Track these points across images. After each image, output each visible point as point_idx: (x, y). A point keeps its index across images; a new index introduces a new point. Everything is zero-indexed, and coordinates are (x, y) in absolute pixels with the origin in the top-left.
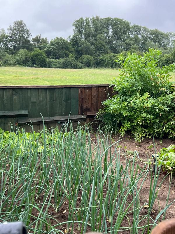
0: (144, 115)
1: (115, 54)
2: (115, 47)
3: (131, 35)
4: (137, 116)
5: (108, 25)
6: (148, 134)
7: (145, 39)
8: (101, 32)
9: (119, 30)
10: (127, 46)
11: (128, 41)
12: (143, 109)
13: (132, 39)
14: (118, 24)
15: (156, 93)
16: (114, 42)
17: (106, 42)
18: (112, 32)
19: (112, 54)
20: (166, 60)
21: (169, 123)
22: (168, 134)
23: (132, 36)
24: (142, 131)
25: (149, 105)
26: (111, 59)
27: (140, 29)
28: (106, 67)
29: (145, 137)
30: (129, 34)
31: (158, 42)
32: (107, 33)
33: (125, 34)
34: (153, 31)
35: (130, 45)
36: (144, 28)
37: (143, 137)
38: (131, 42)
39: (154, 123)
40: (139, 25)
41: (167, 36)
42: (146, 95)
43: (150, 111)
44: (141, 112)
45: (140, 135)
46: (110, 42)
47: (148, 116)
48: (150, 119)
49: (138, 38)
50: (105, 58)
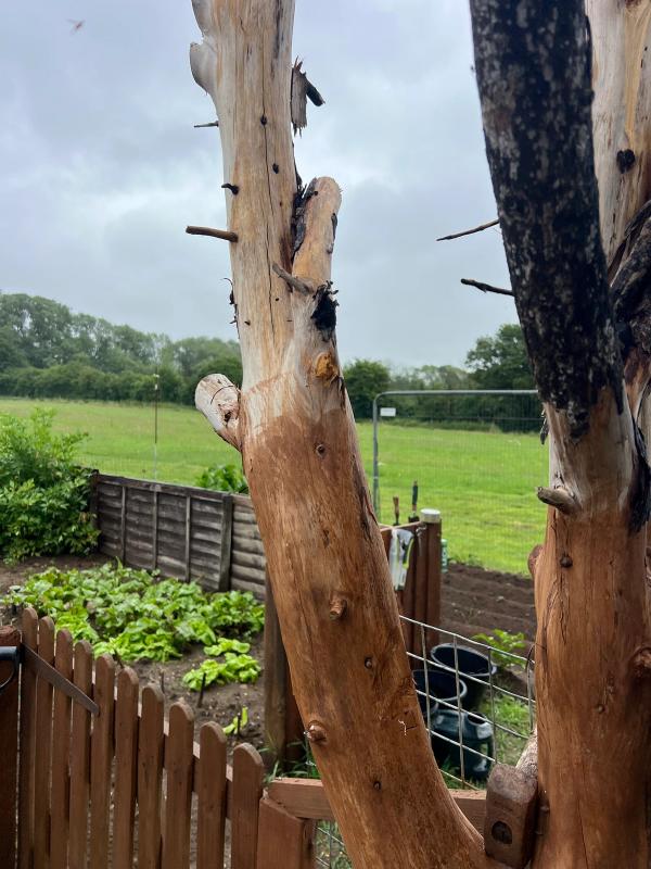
0: (24, 518)
1: (39, 370)
2: (37, 356)
3: (73, 333)
4: (14, 520)
5: (21, 308)
6: (34, 549)
7: (105, 343)
8: (5, 323)
9: (46, 320)
10: (66, 354)
11: (66, 343)
12: (22, 509)
13: (75, 340)
14: (44, 309)
15: (46, 480)
16: (36, 345)
17: (17, 343)
18: (31, 324)
19: (32, 369)
20: (144, 386)
21: (68, 530)
22: (68, 547)
23: (75, 335)
24: (22, 545)
25: (31, 502)
26: (30, 379)
27: (92, 321)
28: (17, 395)
29: (28, 555)
30: (69, 330)
31: (132, 349)
32: (20, 325)
33: (60, 329)
34: (120, 327)
35: (72, 353)
36: (103, 322)
37: (25, 555)
38: (74, 346)
39: (43, 531)
40: (91, 315)
41: (148, 340)
42: (30, 483)
43: (34, 511)
44: (19, 514)
45: (20, 553)
46: (26, 344)
47: (32, 519)
48: (35, 525)
49: (89, 340)
50: (15, 378)
